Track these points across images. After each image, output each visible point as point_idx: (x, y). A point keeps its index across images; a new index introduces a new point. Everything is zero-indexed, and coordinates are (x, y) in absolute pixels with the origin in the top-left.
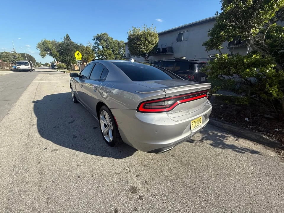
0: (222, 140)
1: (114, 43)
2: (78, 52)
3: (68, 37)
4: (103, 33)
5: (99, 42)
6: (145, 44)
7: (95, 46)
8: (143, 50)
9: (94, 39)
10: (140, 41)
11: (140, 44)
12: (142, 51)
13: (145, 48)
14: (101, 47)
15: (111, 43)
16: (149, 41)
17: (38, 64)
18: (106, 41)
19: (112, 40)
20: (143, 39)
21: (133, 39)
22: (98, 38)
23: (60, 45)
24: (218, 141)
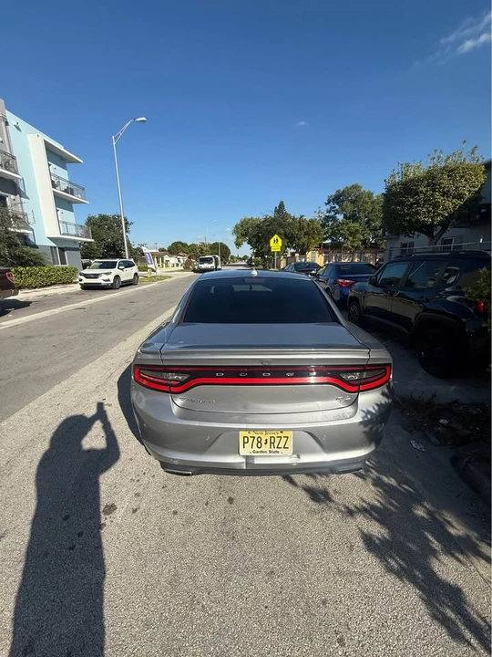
0: (434, 553)
1: (373, 203)
2: (276, 237)
3: (282, 205)
4: (349, 186)
5: (337, 207)
6: (430, 200)
7: (328, 217)
8: (421, 218)
9: (329, 202)
10: (417, 194)
11: (415, 204)
12: (418, 220)
13: (429, 212)
14: (340, 217)
15: (367, 203)
16: (446, 189)
17: (232, 257)
18: (353, 202)
19: (370, 198)
20: (424, 190)
21: (395, 194)
22: (337, 199)
23: (258, 226)
24: (411, 545)
